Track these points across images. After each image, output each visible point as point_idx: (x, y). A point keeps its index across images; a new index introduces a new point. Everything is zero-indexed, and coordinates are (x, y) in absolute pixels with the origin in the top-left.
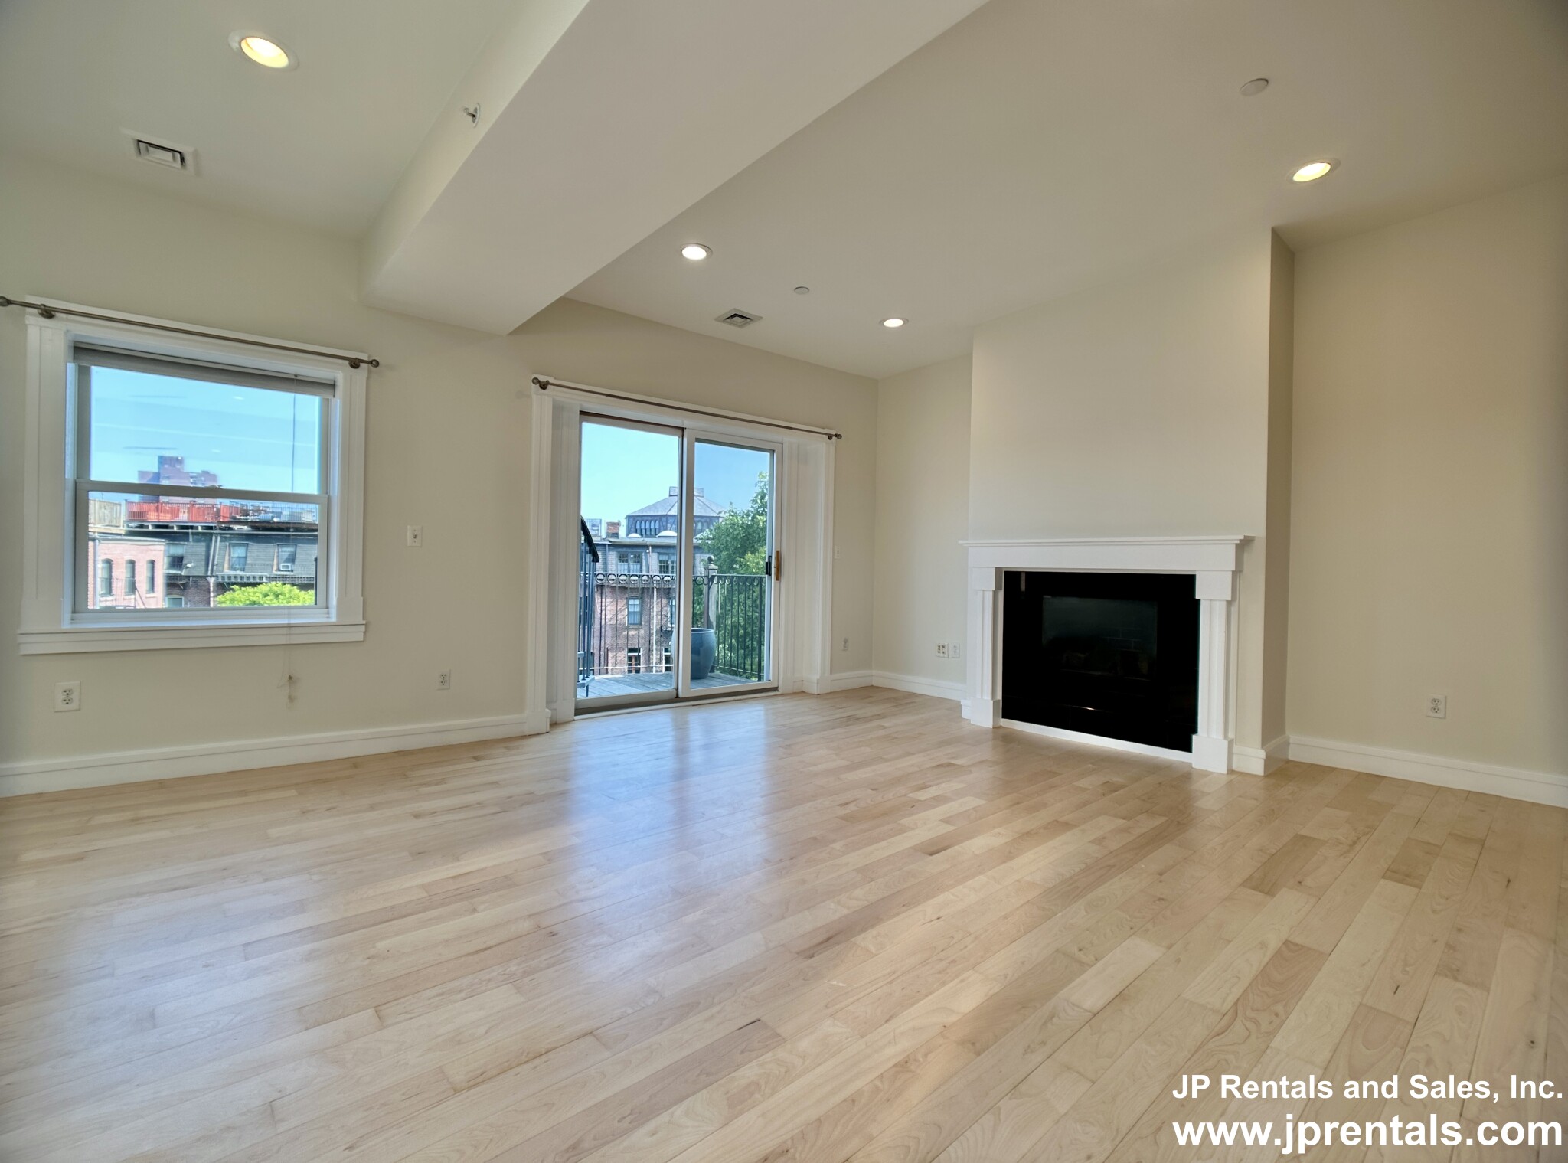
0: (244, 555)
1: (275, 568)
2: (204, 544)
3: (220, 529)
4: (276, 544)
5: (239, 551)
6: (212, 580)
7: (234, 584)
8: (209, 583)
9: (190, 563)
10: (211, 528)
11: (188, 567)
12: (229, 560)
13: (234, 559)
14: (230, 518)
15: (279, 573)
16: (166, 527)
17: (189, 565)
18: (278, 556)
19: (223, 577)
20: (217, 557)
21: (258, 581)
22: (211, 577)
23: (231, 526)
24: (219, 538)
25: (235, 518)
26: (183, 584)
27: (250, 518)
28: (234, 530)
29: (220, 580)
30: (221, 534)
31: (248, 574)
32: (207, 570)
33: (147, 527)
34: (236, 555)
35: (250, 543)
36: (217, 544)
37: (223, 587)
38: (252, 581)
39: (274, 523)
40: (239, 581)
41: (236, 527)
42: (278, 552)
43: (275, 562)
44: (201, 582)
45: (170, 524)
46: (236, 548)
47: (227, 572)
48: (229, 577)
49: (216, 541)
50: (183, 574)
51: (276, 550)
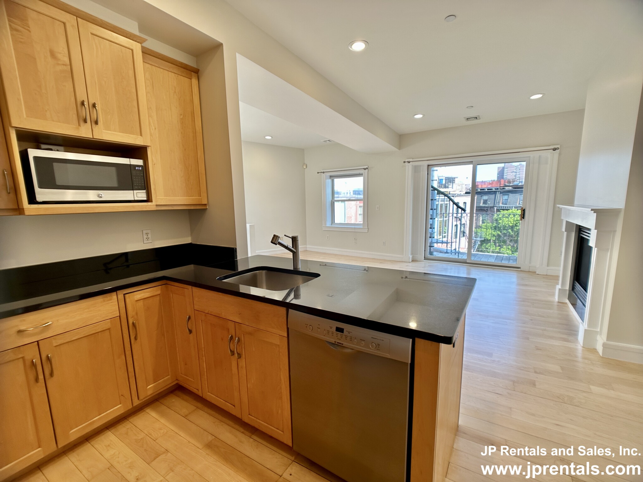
0: (507, 199)
1: (518, 203)
2: (494, 195)
3: (501, 189)
4: (519, 194)
5: (506, 197)
6: (496, 208)
7: (501, 210)
8: (495, 209)
9: (489, 202)
10: (498, 189)
11: (488, 204)
12: (502, 200)
13: (504, 200)
14: (504, 185)
15: (519, 205)
16: (491, 189)
17: (489, 203)
18: (520, 199)
19: (499, 207)
20: (498, 199)
21: (509, 208)
22: (496, 207)
23: (505, 188)
24: (499, 193)
25: (505, 185)
26: (487, 210)
27: (511, 184)
28: (506, 189)
29: (498, 208)
30: (500, 191)
31: (508, 206)
32: (494, 204)
33: (478, 190)
34: (505, 199)
35: (510, 194)
36: (498, 195)
37: (498, 210)
38: (507, 208)
39: (520, 185)
40: (502, 208)
41: (507, 188)
42: (520, 197)
43: (518, 201)
44: (492, 209)
45: (485, 189)
46: (505, 196)
47: (501, 205)
48: (501, 207)
49: (498, 194)
50: (487, 206)
51: (519, 196)
